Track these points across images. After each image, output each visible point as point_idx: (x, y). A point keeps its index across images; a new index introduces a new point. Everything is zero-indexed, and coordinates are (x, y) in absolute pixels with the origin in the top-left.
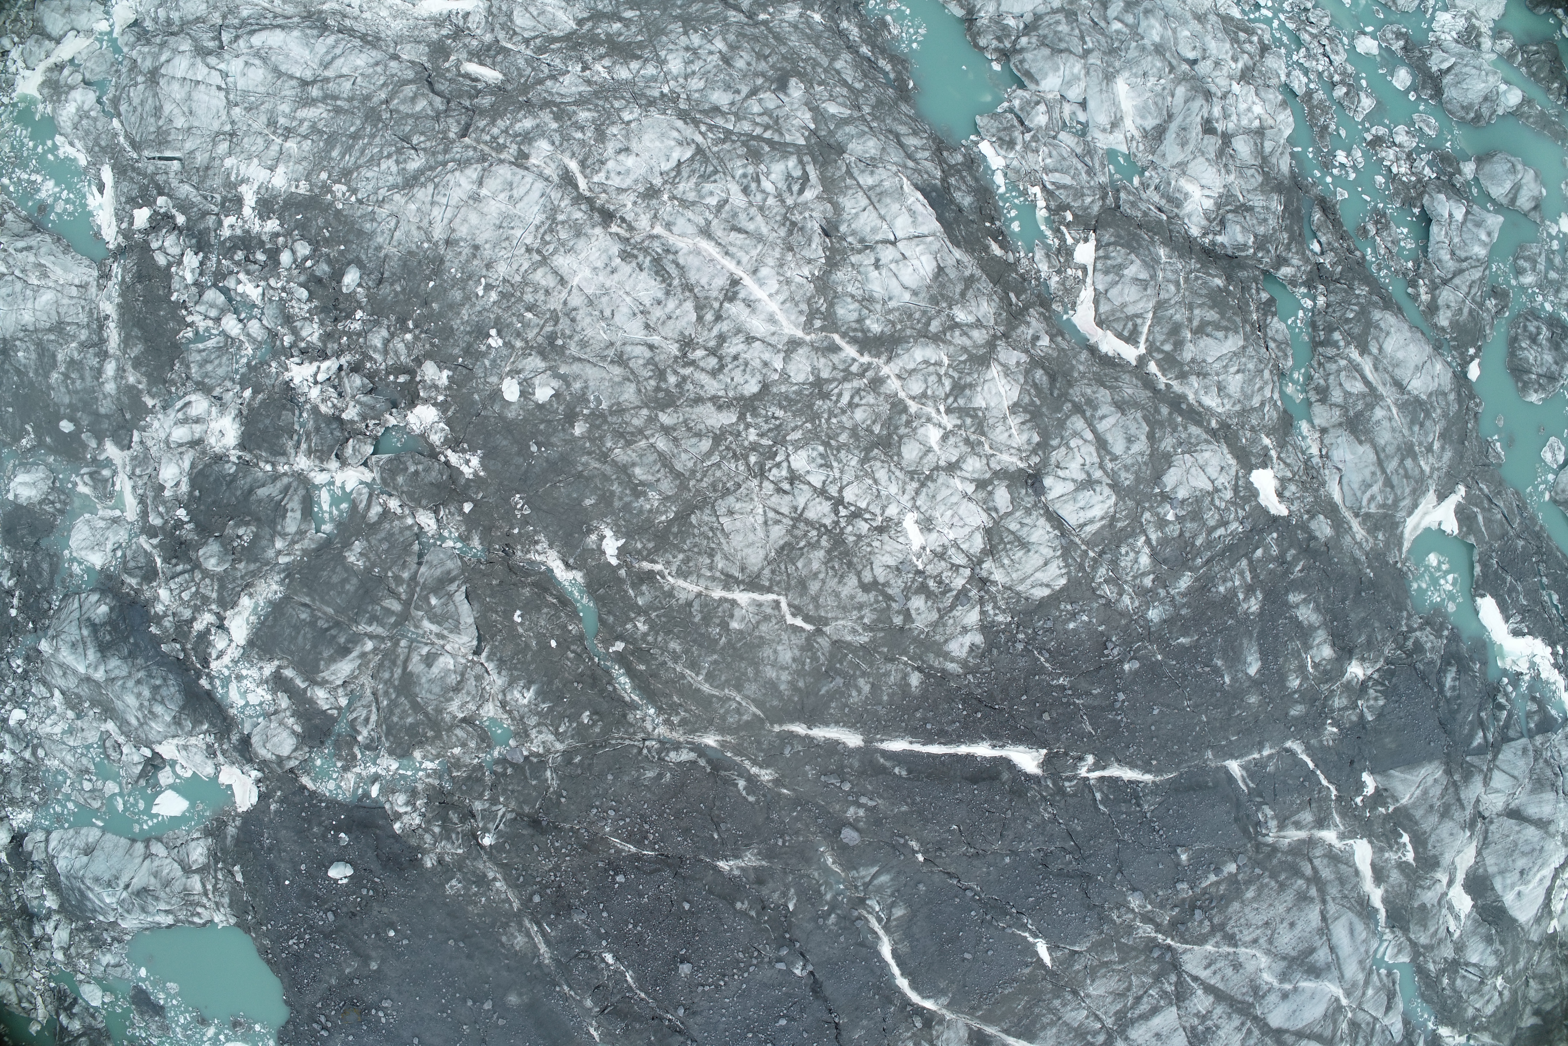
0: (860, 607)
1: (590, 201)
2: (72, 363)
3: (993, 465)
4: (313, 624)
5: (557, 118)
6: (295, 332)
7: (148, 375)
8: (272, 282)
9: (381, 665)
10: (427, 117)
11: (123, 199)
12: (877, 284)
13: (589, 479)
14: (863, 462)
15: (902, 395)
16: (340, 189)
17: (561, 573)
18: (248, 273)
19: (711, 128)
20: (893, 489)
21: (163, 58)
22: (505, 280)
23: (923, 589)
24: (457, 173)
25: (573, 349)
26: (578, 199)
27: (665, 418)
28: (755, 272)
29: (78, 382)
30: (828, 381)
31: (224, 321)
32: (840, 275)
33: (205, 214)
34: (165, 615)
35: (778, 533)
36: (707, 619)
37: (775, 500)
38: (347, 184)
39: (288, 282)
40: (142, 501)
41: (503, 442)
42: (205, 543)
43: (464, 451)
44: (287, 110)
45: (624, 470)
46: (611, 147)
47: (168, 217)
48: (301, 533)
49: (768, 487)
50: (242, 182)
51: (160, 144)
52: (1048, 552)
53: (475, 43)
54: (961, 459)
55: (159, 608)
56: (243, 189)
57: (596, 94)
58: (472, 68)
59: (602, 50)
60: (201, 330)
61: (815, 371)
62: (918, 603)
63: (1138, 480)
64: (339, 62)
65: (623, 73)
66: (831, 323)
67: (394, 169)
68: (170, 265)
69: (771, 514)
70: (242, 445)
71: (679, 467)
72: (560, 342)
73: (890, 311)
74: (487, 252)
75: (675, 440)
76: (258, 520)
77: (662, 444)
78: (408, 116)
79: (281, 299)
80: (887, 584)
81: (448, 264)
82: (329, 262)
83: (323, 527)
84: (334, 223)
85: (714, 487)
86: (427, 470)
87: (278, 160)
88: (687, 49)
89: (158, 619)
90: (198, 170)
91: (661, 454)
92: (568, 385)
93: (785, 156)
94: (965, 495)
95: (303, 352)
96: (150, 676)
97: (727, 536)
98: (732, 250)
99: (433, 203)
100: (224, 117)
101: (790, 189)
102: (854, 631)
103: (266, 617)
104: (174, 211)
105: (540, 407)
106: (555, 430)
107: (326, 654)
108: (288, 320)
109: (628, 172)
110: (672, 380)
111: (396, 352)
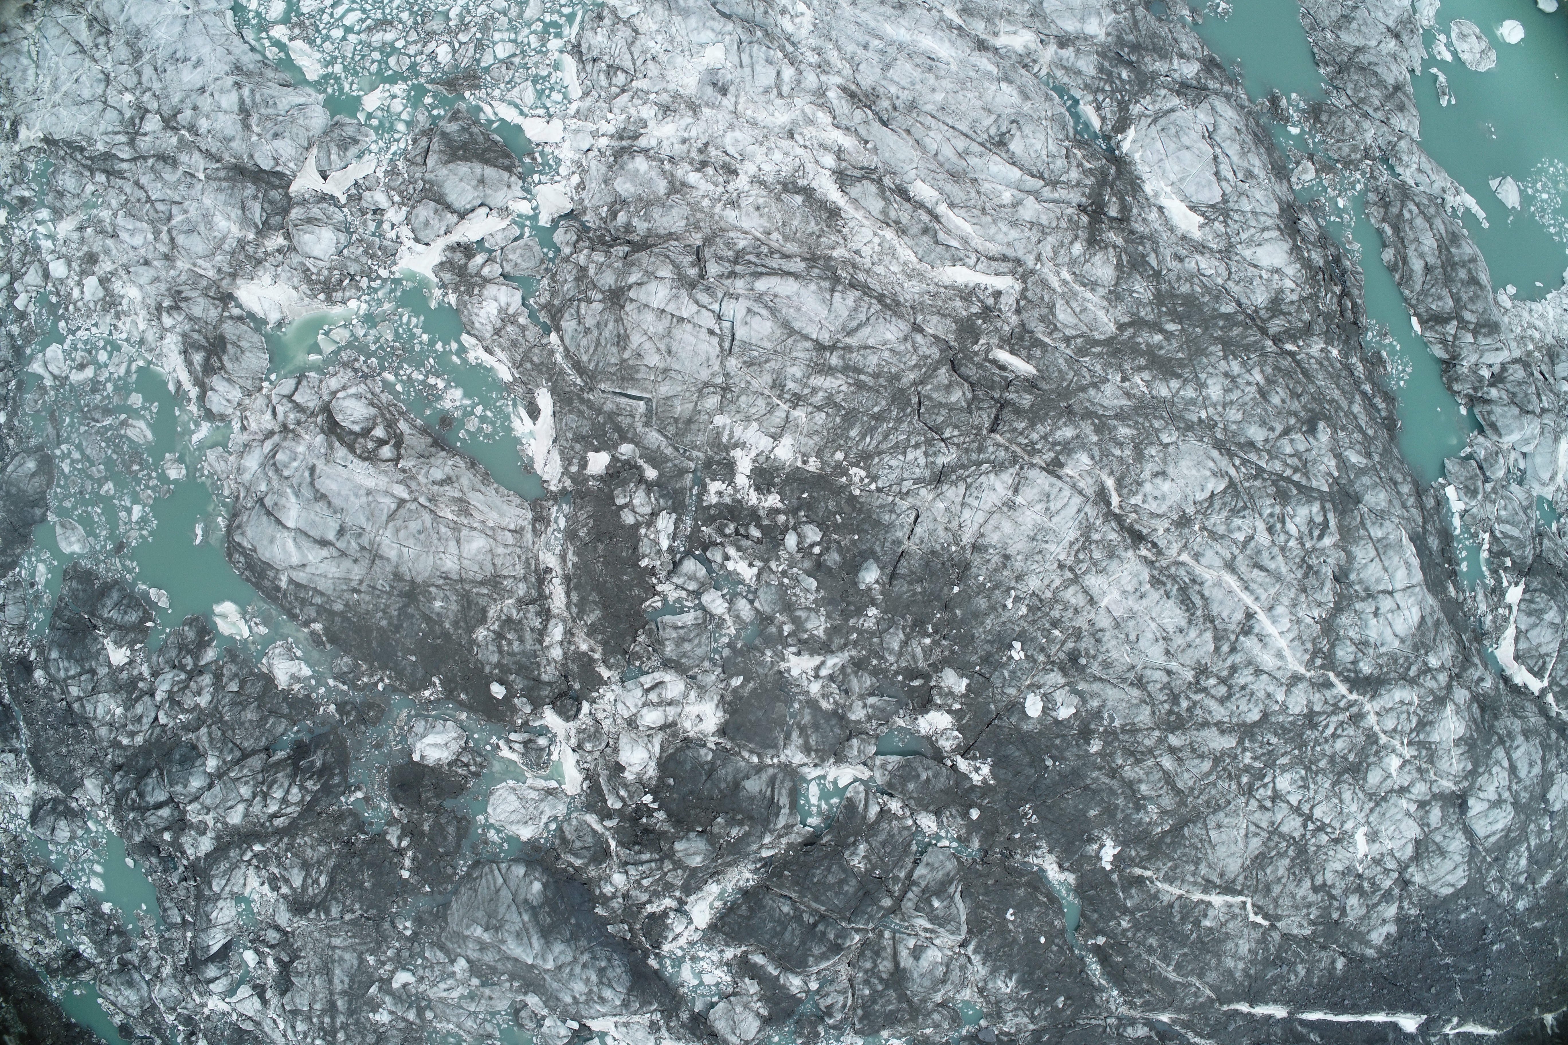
0: (1309, 906)
1: (1119, 519)
2: (508, 622)
3: (1435, 790)
4: (798, 917)
5: (1098, 431)
6: (796, 621)
7: (605, 644)
8: (773, 565)
9: (861, 954)
10: (961, 409)
11: (570, 435)
12: (1374, 630)
13: (1095, 792)
14: (1333, 785)
15: (1376, 728)
16: (857, 473)
17: (1054, 873)
18: (739, 549)
19: (1244, 462)
20: (1354, 808)
21: (633, 279)
22: (1034, 594)
23: (1359, 890)
24: (992, 476)
25: (1095, 669)
26: (1109, 515)
27: (1174, 740)
28: (1271, 609)
29: (516, 644)
30: (1319, 714)
31: (706, 599)
32: (1344, 619)
33: (682, 472)
34: (614, 896)
35: (1255, 844)
36: (1183, 919)
37: (1258, 815)
38: (866, 468)
39: (790, 567)
40: (590, 776)
41: (1012, 751)
42: (685, 837)
43: (974, 758)
44: (799, 375)
45: (1130, 786)
46: (1149, 468)
47: (630, 465)
48: (789, 827)
49: (1254, 804)
50: (736, 445)
51: (623, 379)
52: (1458, 858)
53: (1007, 328)
54: (1412, 784)
55: (608, 890)
56: (737, 453)
57: (1135, 409)
58: (1003, 356)
59: (1143, 362)
60: (671, 600)
61: (1310, 704)
62: (1353, 900)
63: (1531, 798)
64: (866, 331)
65: (1163, 391)
66: (1330, 662)
67: (922, 461)
68: (637, 525)
69: (1252, 828)
70: (722, 731)
71: (1180, 785)
72: (1083, 661)
73: (1380, 656)
74: (1019, 564)
75: (1180, 759)
76: (751, 818)
77: (1167, 762)
78: (941, 405)
79: (781, 584)
80: (1333, 886)
81: (974, 570)
82: (840, 550)
83: (809, 820)
84: (847, 509)
85: (1208, 803)
86: (936, 775)
87: (783, 428)
88: (1226, 375)
89: (605, 900)
90: (676, 421)
91: (1166, 773)
92: (1084, 701)
93: (1310, 500)
94: (1408, 814)
95: (805, 642)
96: (594, 958)
97: (1213, 847)
98: (1253, 586)
99: (963, 504)
100: (716, 368)
101: (1311, 533)
102: (1301, 926)
103: (734, 903)
104: (641, 462)
105: (1057, 722)
106: (1069, 745)
107: (817, 951)
108: (788, 607)
109: (1164, 497)
110: (1184, 704)
111: (914, 657)
